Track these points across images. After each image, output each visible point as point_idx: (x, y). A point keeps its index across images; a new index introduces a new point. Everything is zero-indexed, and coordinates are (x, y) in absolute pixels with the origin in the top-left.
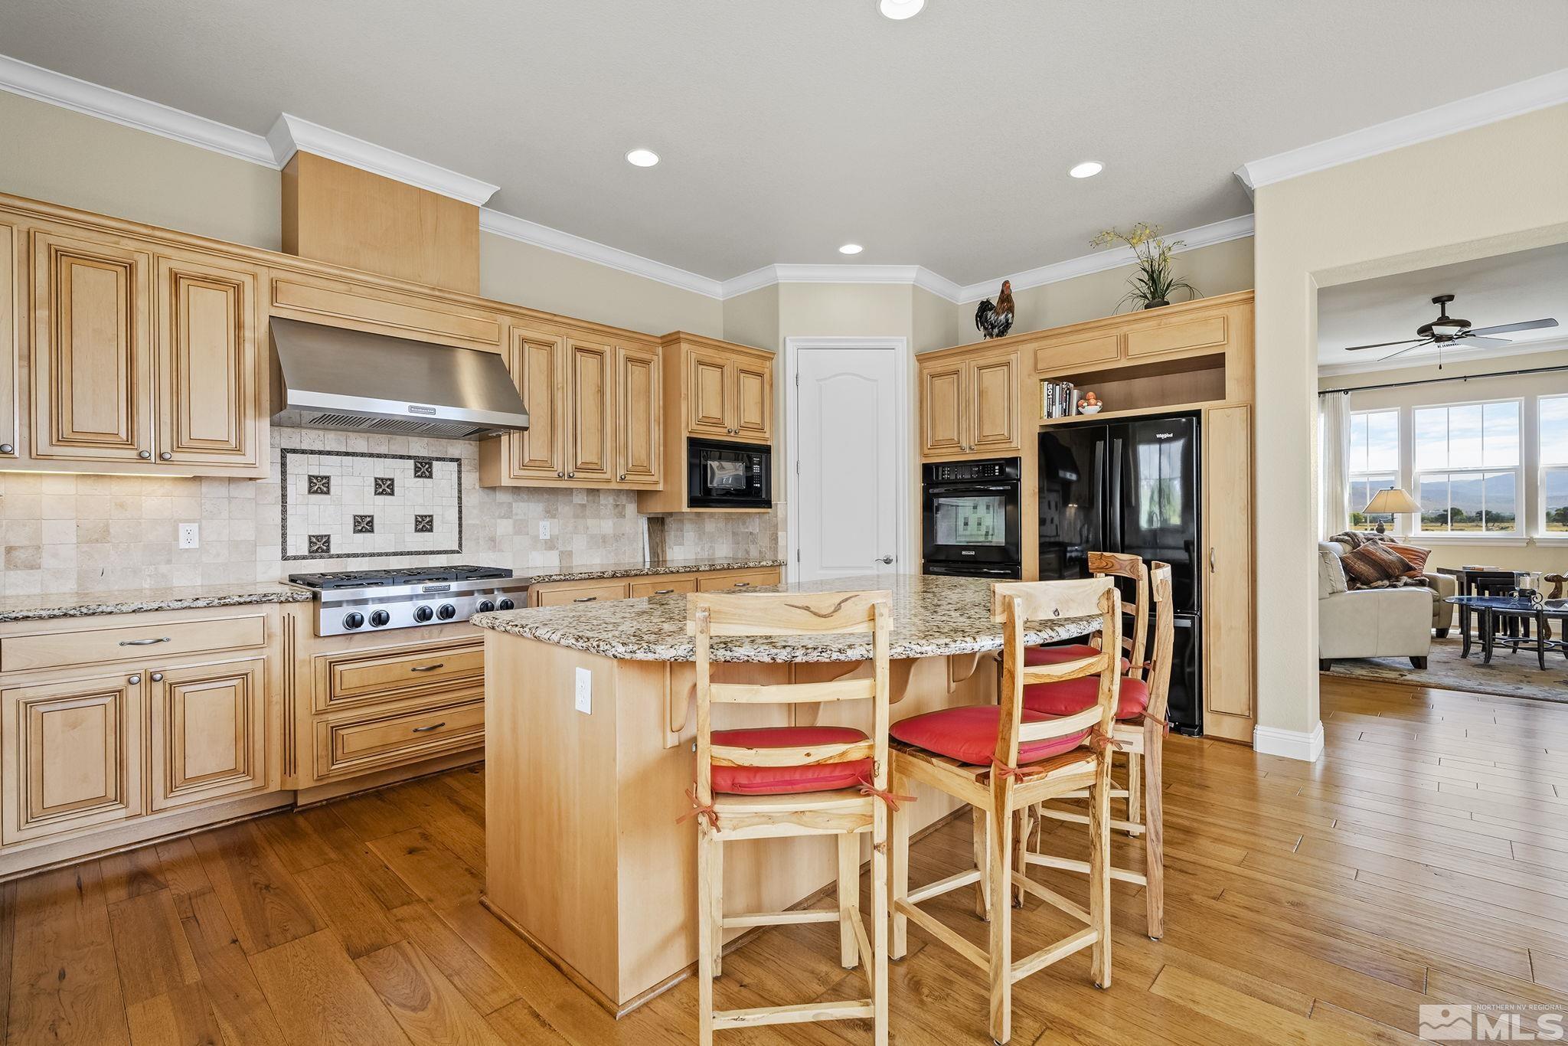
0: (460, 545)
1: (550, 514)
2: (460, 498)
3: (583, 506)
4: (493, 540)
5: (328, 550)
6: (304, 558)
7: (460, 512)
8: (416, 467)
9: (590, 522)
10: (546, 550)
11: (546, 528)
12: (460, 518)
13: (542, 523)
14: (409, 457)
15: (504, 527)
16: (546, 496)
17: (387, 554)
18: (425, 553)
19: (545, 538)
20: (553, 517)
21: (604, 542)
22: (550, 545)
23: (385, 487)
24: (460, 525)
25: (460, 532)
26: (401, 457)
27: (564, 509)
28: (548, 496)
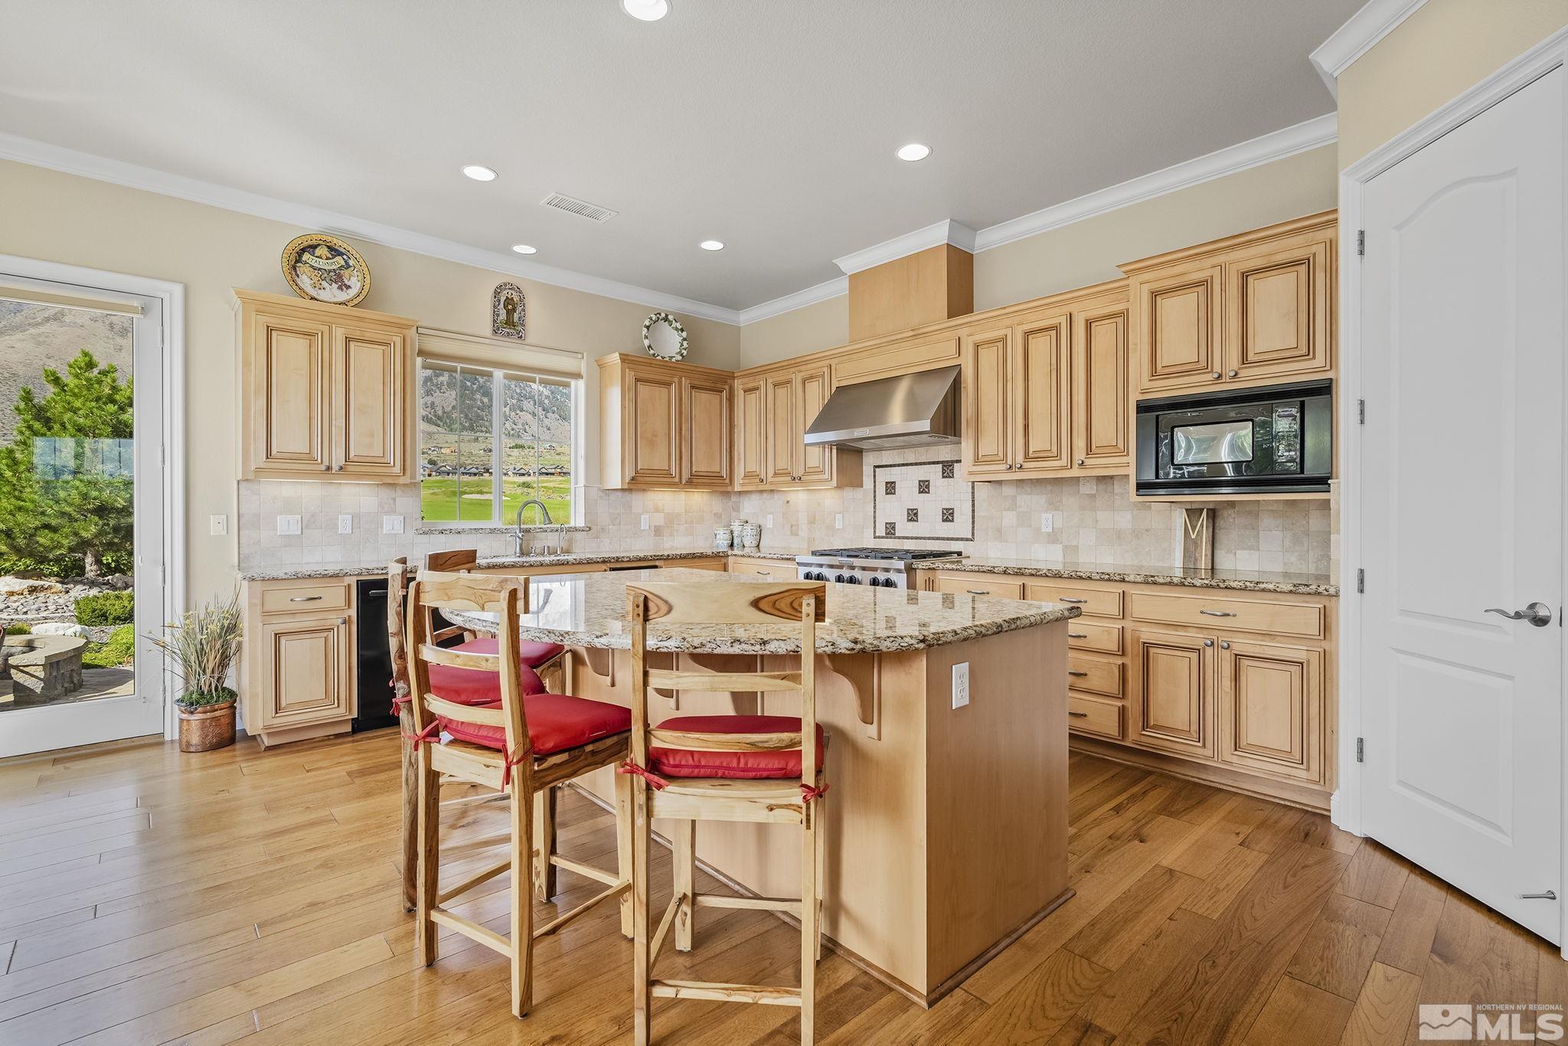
0: (973, 534)
1: (1053, 506)
2: (973, 493)
3: (1092, 496)
4: (999, 530)
5: (894, 534)
6: (883, 537)
7: (973, 505)
8: (943, 469)
9: (1101, 515)
10: (1048, 543)
11: (1047, 521)
12: (973, 511)
13: (1044, 515)
14: (938, 463)
15: (1009, 518)
16: (1049, 488)
17: (924, 538)
18: (948, 539)
19: (1047, 530)
20: (1057, 509)
21: (1119, 538)
22: (1053, 538)
23: (924, 487)
24: (973, 517)
25: (973, 522)
26: (934, 463)
27: (1069, 500)
28: (1051, 488)
